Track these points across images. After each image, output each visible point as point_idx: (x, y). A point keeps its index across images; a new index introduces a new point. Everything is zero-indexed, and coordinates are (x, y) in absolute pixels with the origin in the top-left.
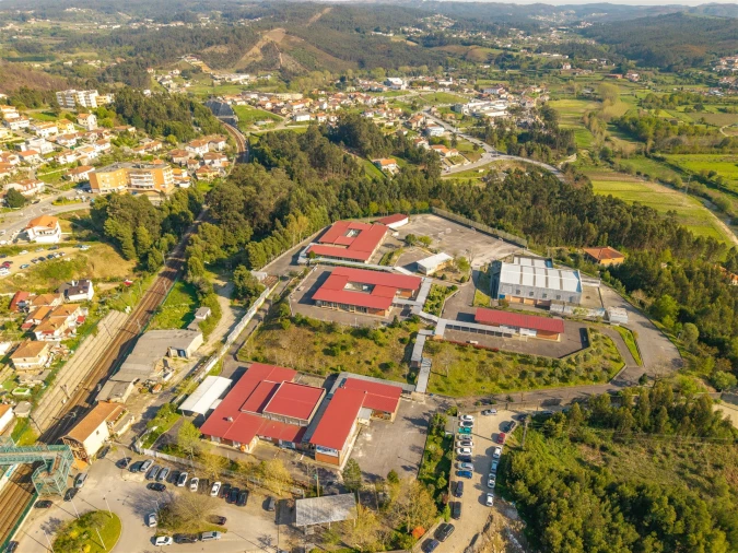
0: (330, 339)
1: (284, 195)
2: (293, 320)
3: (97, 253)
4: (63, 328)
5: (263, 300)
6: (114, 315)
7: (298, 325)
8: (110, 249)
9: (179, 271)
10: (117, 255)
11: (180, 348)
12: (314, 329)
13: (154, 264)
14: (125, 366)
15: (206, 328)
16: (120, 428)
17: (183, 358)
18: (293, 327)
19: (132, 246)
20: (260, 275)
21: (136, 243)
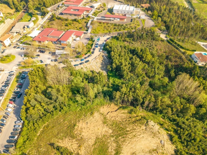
0: (66, 22)
2: (57, 18)
3: (3, 7)
5: (49, 15)
6: (9, 20)
7: (58, 19)
8: (6, 6)
10: (9, 8)
11: (27, 25)
12: (62, 20)
14: (13, 29)
17: (29, 28)
18: (57, 20)
19: (12, 5)
20: (48, 9)
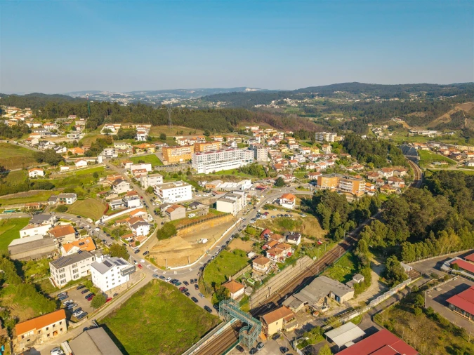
0: (455, 341)
1: (443, 216)
2: (425, 311)
3: (308, 220)
4: (280, 256)
5: (404, 286)
6: (306, 258)
7: (428, 317)
8: (316, 220)
9: (351, 246)
10: (318, 225)
11: (337, 295)
12: (442, 326)
13: (338, 237)
14: (303, 291)
15: (358, 289)
16: (289, 327)
17: (337, 302)
18: (423, 317)
19: (328, 222)
20: (407, 267)
21: (331, 221)
